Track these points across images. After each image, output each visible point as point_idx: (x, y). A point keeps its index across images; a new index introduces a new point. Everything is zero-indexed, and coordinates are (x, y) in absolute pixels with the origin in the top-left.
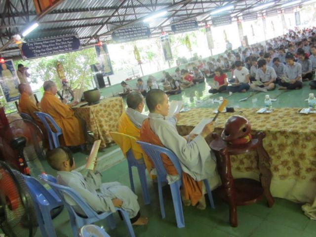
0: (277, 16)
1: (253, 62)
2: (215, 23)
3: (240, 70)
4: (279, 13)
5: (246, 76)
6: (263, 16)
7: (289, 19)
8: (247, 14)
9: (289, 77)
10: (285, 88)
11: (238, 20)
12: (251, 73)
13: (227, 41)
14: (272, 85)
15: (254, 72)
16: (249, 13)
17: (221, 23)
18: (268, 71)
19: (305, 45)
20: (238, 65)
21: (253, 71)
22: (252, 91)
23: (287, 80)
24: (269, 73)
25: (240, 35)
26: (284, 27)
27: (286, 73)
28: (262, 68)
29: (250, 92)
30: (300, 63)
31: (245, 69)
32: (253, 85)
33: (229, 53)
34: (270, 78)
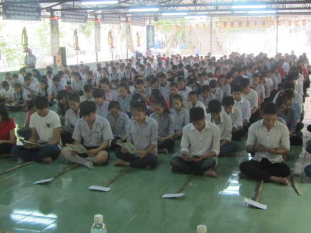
0: (119, 26)
1: (70, 102)
2: (8, 12)
3: (43, 115)
4: (124, 22)
5: (54, 130)
6: (96, 19)
7: (138, 34)
8: (70, 9)
9: (136, 143)
10: (128, 164)
11: (52, 16)
12: (66, 123)
13: (27, 50)
14: (102, 155)
15: (72, 122)
16: (73, 9)
17: (19, 15)
18: (97, 124)
19: (162, 85)
20: (40, 103)
21: (69, 120)
22: (64, 162)
23: (132, 149)
24: (99, 130)
25: (53, 43)
26: (129, 46)
27: (131, 134)
28: (87, 118)
29: (60, 163)
30: (156, 118)
31: (53, 115)
32: (66, 150)
33: (29, 75)
34: (101, 139)
